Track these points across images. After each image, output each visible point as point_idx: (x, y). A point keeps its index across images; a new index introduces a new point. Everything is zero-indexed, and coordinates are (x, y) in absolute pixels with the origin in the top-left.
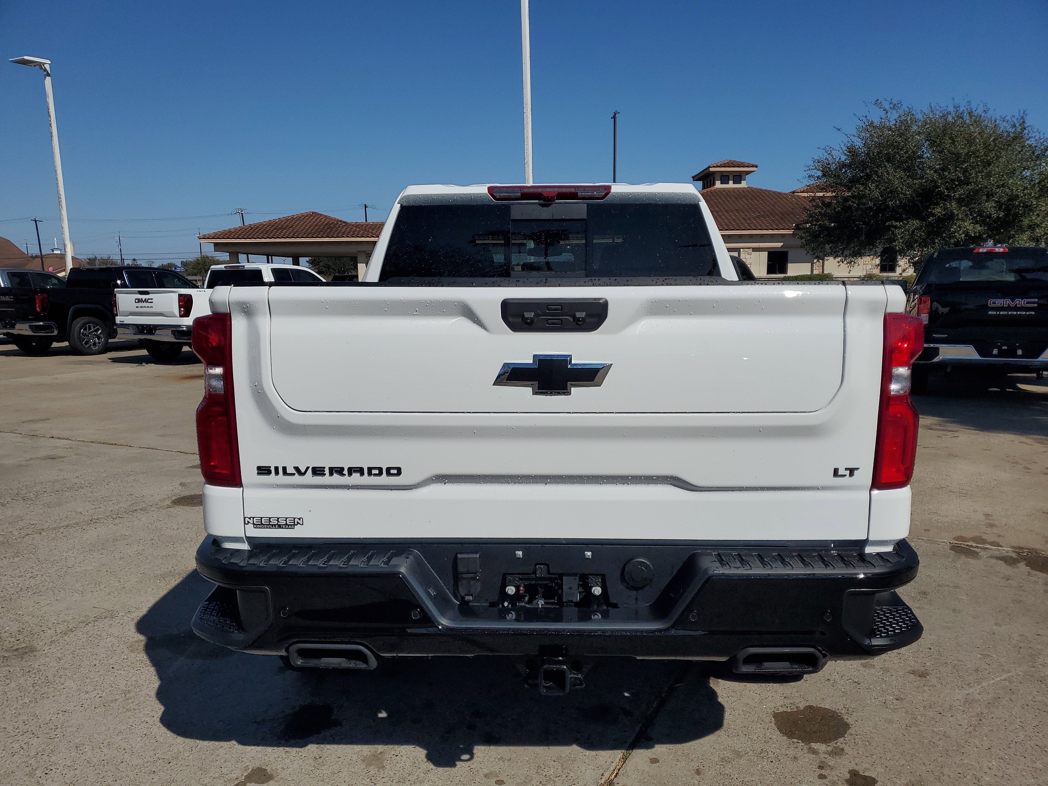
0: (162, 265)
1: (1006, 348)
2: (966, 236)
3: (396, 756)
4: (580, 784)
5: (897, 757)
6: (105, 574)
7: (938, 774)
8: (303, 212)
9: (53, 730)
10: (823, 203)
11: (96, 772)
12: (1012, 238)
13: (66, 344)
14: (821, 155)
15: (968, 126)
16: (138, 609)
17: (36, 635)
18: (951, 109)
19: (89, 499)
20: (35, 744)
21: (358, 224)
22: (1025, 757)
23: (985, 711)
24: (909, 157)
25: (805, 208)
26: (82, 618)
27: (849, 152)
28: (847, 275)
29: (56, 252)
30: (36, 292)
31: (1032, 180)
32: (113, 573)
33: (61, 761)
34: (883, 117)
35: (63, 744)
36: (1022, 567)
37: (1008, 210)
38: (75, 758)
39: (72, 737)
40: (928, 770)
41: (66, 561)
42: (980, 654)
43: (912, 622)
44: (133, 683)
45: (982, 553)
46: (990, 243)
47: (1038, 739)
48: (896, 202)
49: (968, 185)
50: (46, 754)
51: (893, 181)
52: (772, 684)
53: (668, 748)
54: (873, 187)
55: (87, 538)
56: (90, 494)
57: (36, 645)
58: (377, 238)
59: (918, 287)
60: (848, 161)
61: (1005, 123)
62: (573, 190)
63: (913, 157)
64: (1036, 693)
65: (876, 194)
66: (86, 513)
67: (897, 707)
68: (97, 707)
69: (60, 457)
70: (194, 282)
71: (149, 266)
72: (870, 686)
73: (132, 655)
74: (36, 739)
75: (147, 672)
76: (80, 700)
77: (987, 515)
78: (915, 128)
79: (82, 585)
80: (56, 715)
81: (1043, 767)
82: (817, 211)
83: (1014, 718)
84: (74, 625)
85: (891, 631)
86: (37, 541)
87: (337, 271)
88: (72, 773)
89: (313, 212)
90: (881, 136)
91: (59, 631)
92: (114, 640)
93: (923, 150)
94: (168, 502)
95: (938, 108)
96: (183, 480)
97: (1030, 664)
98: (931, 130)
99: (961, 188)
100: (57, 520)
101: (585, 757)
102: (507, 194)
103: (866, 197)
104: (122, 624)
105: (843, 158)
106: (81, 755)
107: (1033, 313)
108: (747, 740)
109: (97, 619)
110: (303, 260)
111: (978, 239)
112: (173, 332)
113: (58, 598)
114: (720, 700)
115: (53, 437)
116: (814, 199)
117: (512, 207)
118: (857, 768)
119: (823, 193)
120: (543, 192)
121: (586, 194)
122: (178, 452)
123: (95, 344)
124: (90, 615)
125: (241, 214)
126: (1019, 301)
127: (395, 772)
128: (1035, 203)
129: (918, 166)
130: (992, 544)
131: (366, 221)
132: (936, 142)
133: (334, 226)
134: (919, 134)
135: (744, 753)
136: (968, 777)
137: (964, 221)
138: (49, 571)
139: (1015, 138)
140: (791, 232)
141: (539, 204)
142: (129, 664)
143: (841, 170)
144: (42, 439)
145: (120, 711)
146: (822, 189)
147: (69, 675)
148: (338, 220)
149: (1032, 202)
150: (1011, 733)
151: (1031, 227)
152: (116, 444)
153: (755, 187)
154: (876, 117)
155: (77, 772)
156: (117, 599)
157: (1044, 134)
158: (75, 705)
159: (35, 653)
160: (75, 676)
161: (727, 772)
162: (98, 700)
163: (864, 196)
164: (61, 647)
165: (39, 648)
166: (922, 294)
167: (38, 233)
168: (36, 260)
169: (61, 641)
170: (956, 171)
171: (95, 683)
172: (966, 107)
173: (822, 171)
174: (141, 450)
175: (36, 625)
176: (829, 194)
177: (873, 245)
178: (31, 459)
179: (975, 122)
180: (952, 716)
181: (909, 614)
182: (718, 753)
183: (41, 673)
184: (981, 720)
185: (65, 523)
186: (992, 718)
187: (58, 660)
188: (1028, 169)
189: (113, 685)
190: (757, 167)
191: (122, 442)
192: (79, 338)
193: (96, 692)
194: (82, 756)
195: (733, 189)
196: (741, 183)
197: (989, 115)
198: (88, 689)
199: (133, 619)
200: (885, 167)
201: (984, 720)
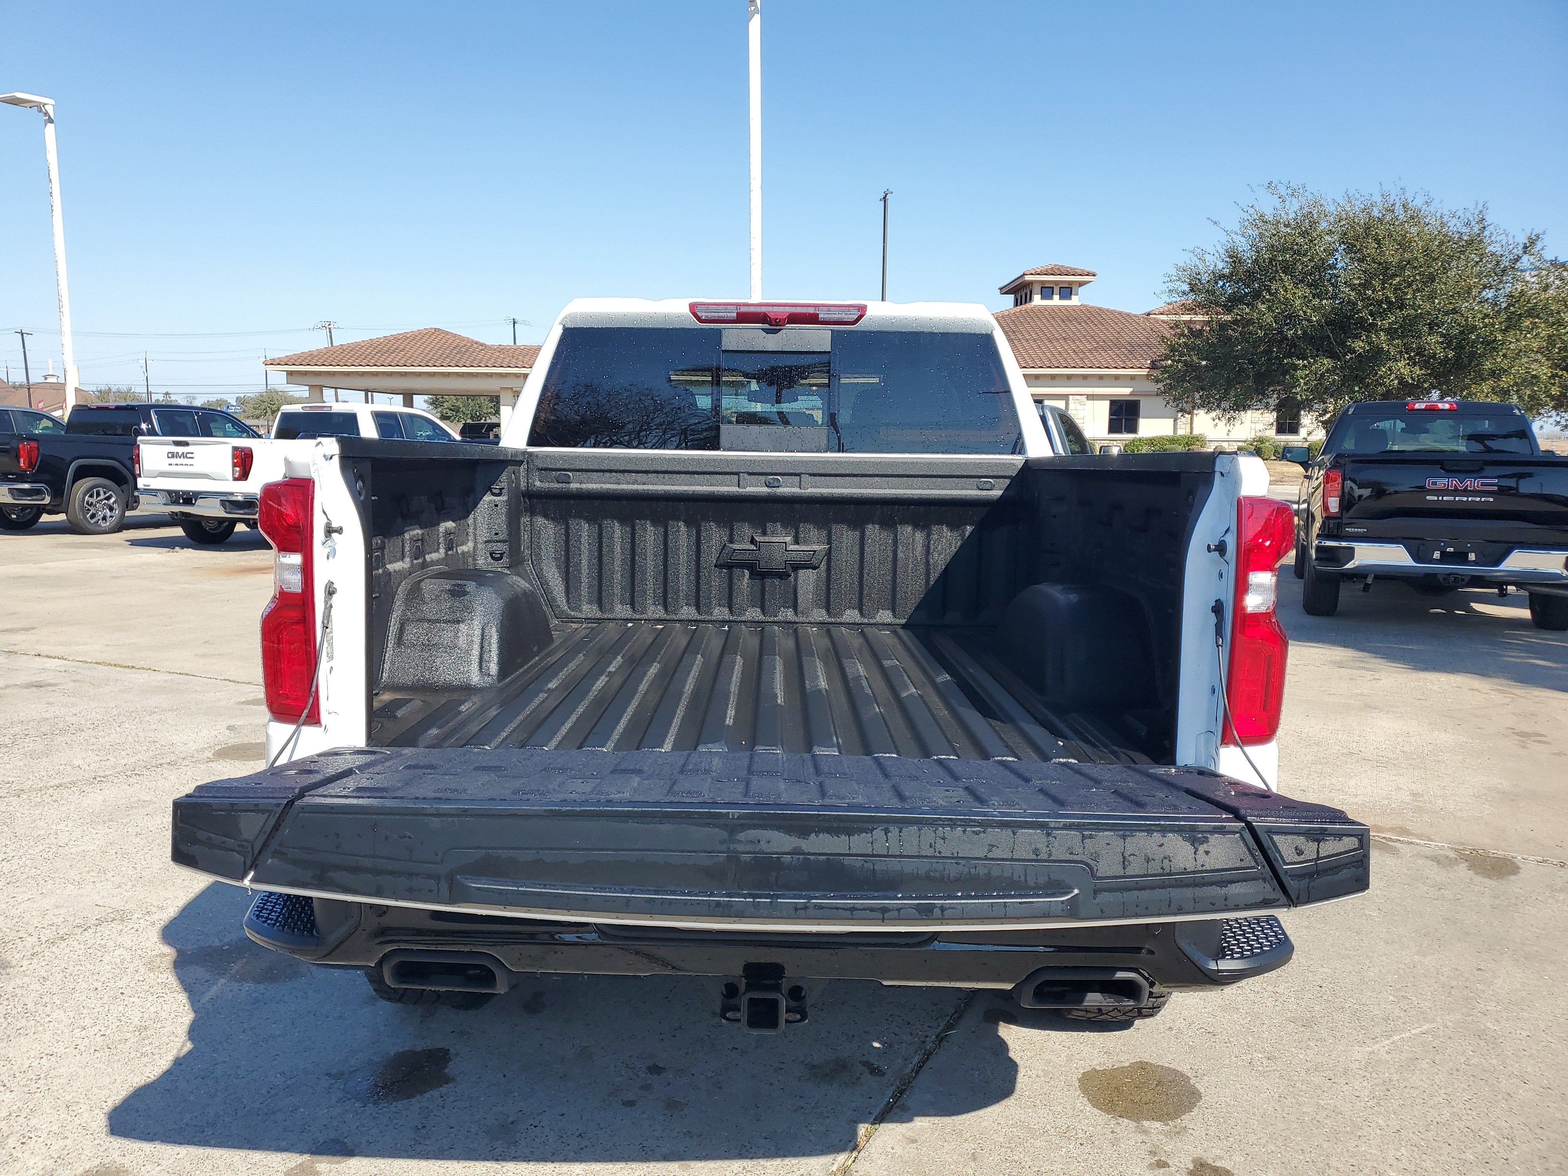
0: (208, 401)
1: (1452, 550)
2: (1399, 383)
3: (535, 1127)
4: (802, 1171)
5: (1263, 1141)
6: (115, 857)
7: (1320, 1165)
8: (421, 328)
9: (33, 1082)
10: (1190, 329)
11: (96, 1142)
12: (1467, 389)
13: (62, 517)
14: (1187, 260)
15: (1402, 224)
16: (162, 908)
17: (10, 944)
18: (1377, 198)
19: (91, 747)
20: (7, 1101)
21: (502, 347)
22: (1450, 1145)
23: (1396, 1077)
24: (1317, 268)
25: (1163, 337)
26: (77, 921)
27: (1230, 257)
28: (1225, 437)
29: (50, 380)
30: (20, 438)
31: (1496, 304)
32: (125, 856)
33: (44, 1126)
34: (1278, 206)
35: (48, 1101)
36: (1462, 871)
37: (1460, 348)
38: (65, 1122)
39: (61, 1091)
40: (1307, 1159)
41: (56, 836)
42: (1393, 996)
43: (1278, 939)
44: (152, 1016)
45: (1404, 849)
46: (1435, 395)
47: (1471, 1118)
48: (1297, 332)
49: (1401, 310)
50: (23, 1116)
51: (1293, 301)
52: (1087, 1033)
53: (932, 1122)
54: (1263, 307)
55: (88, 804)
56: (93, 740)
57: (9, 958)
58: (530, 369)
59: (1326, 458)
60: (1228, 270)
61: (1454, 221)
62: (811, 310)
63: (1322, 267)
64: (1471, 1053)
65: (1269, 318)
66: (88, 768)
67: (1268, 1069)
68: (97, 1049)
69: (50, 685)
70: (255, 429)
71: (189, 404)
72: (1231, 1039)
73: (151, 975)
74: (8, 1094)
75: (172, 1000)
76: (74, 1039)
77: (1414, 795)
78: (1323, 225)
79: (79, 872)
80: (38, 1060)
81: (1476, 1159)
82: (1181, 341)
83: (1437, 1088)
84: (66, 930)
85: (1247, 950)
86: (14, 807)
87: (469, 416)
88: (61, 1143)
89: (435, 329)
90: (1274, 235)
91: (44, 939)
92: (125, 953)
93: (1336, 257)
94: (209, 754)
95: (1358, 196)
96: (232, 722)
97: (1464, 1010)
98: (1348, 228)
99: (1392, 314)
100: (43, 777)
101: (810, 1134)
102: (717, 314)
103: (1254, 323)
104: (137, 930)
105: (1220, 265)
106: (74, 1117)
107: (1492, 500)
108: (1048, 1113)
109: (100, 922)
110: (418, 400)
111: (1415, 389)
112: (223, 502)
113: (44, 891)
114: (1011, 1054)
115: (39, 655)
116: (1177, 325)
117: (725, 334)
118: (1204, 1156)
119: (1189, 316)
120: (769, 312)
121: (830, 316)
122: (225, 680)
123: (104, 518)
124: (89, 916)
125: (328, 329)
126: (1471, 481)
127: (532, 1150)
128: (1500, 338)
129: (1329, 280)
130: (1419, 836)
131: (515, 343)
132: (1355, 246)
133: (467, 350)
134: (1330, 232)
135: (1041, 1131)
136: (1366, 1171)
137: (1397, 361)
138: (30, 851)
139: (1470, 243)
140: (1145, 372)
141: (762, 329)
142: (147, 988)
143: (1217, 283)
144: (25, 657)
145: (132, 1056)
146: (1190, 310)
147: (58, 1002)
148: (473, 341)
149: (1496, 337)
150: (1431, 1109)
151: (1494, 374)
152: (133, 667)
153: (1091, 304)
154: (1268, 206)
155: (68, 1142)
156: (130, 893)
157: (1514, 237)
158: (65, 1046)
159: (8, 970)
160: (66, 1005)
161: (1016, 1158)
162: (99, 1039)
163: (1250, 322)
164: (46, 962)
165: (14, 963)
166: (1330, 468)
167: (24, 352)
168: (20, 391)
169: (47, 954)
170: (1383, 289)
171: (96, 1015)
172: (1399, 197)
173: (1190, 284)
174: (170, 677)
175: (11, 929)
176: (1200, 318)
177: (1263, 394)
178: (7, 686)
179: (1412, 218)
180: (1347, 1083)
181: (1276, 927)
182: (1004, 1130)
183: (17, 999)
184: (1389, 1090)
185: (57, 782)
186: (1405, 1087)
187: (41, 981)
188: (1490, 288)
189: (123, 1018)
190: (1094, 275)
191: (142, 664)
192: (82, 507)
193: (98, 1027)
194: (76, 1119)
195: (1059, 308)
196: (1070, 298)
197: (1432, 209)
198: (85, 1024)
199: (153, 924)
200: (1281, 280)
201: (1392, 1091)
